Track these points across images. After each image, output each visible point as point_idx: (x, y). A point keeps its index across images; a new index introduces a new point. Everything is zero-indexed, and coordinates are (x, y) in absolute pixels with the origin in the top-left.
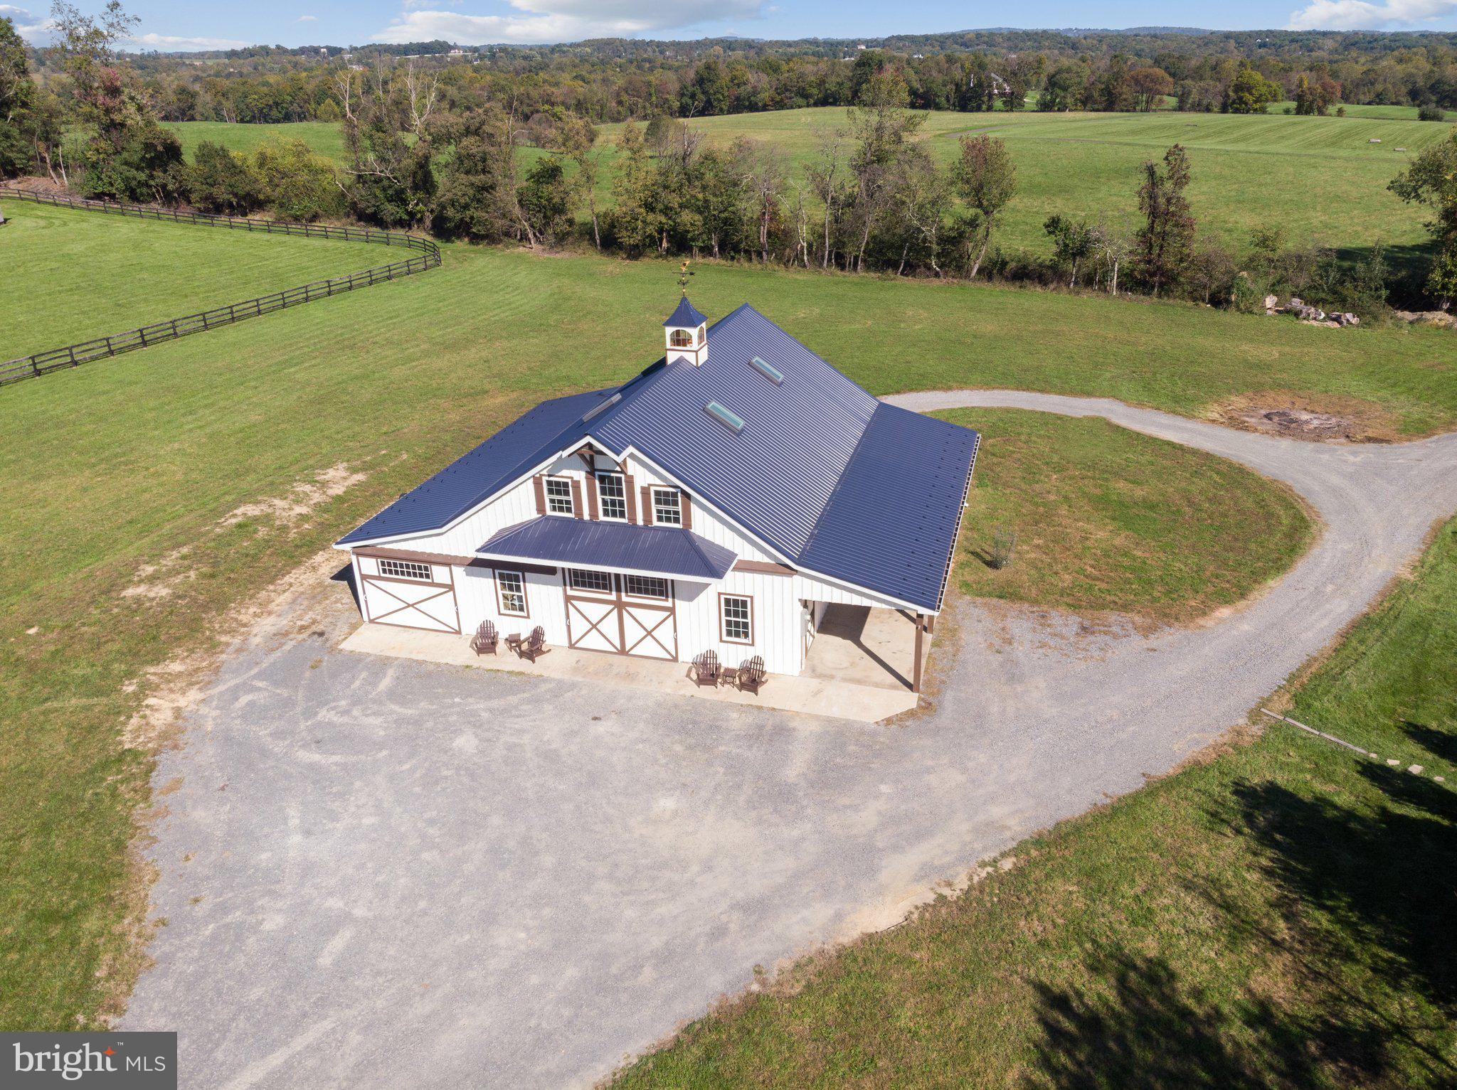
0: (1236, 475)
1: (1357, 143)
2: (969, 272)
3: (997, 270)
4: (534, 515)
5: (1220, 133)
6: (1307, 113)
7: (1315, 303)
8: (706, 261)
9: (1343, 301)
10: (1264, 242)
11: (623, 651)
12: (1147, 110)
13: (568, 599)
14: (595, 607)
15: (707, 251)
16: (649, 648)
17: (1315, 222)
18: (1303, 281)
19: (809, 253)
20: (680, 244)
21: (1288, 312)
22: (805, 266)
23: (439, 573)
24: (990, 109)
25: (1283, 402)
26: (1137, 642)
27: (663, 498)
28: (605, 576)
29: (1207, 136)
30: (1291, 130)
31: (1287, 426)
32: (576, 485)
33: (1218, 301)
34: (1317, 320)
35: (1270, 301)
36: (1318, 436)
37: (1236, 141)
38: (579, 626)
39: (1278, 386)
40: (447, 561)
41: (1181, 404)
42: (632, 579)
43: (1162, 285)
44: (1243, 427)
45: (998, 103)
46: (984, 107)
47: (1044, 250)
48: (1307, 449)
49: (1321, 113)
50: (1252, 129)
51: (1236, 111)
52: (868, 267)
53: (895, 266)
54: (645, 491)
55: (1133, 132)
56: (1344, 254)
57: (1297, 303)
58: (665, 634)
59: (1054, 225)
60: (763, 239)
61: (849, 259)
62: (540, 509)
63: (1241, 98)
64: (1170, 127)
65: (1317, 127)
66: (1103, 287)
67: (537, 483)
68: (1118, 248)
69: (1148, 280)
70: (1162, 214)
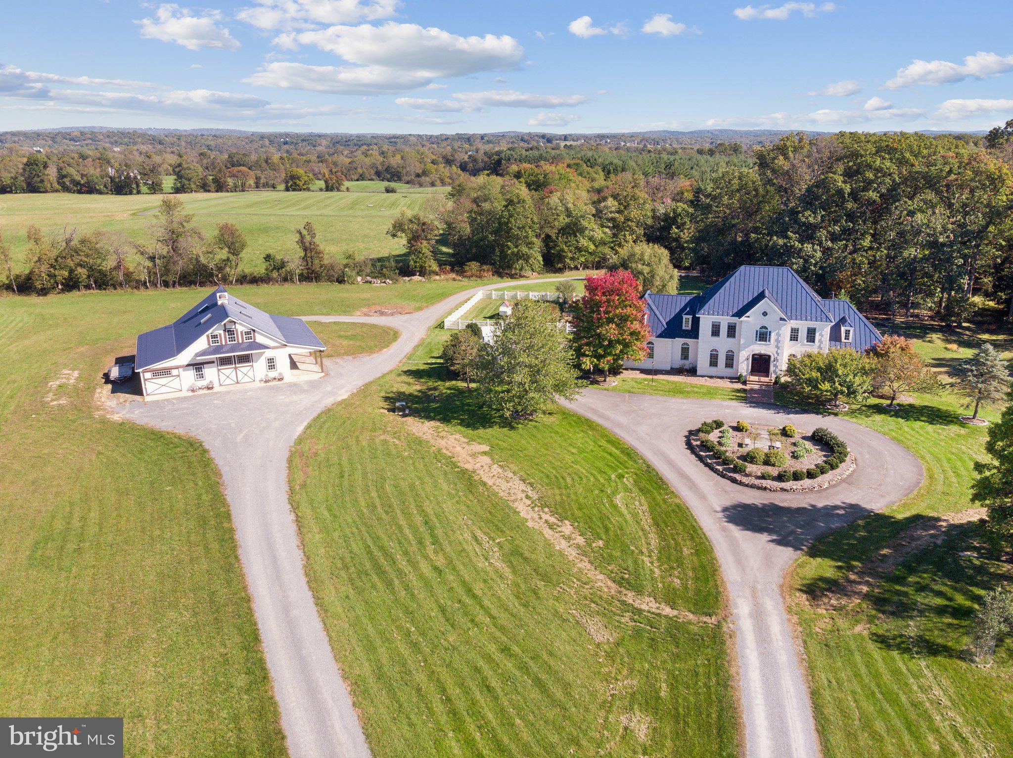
0: (374, 326)
1: (362, 207)
2: (232, 282)
3: (244, 280)
4: (207, 346)
5: (294, 205)
6: (332, 190)
7: (375, 278)
8: (88, 292)
9: (384, 276)
10: (349, 257)
11: (238, 383)
12: (243, 191)
13: (219, 370)
14: (228, 370)
15: (88, 287)
16: (246, 379)
17: (361, 247)
18: (368, 271)
19: (150, 282)
20: (71, 285)
21: (367, 282)
22: (147, 288)
23: (174, 372)
24: (139, 192)
25: (378, 308)
26: (368, 358)
27: (247, 333)
28: (230, 358)
29: (288, 207)
30: (328, 202)
31: (382, 314)
32: (220, 335)
33: (340, 281)
34: (377, 283)
35: (359, 279)
36: (392, 314)
37: (305, 208)
38: (223, 377)
39: (375, 304)
40: (177, 368)
41: (345, 313)
42: (239, 356)
43: (316, 278)
44: (369, 316)
45: (144, 189)
46: (135, 191)
47: (261, 269)
48: (391, 318)
49: (339, 190)
50: (309, 202)
51: (294, 190)
52: (180, 285)
53: (195, 284)
54: (242, 333)
55: (248, 206)
56: (380, 260)
57: (368, 278)
58: (250, 374)
59: (268, 258)
60: (121, 278)
61: (171, 283)
62: (209, 344)
63: (295, 183)
64: (266, 202)
65: (341, 199)
66: (292, 280)
67: (208, 336)
68: (295, 264)
69: (310, 276)
70: (309, 249)
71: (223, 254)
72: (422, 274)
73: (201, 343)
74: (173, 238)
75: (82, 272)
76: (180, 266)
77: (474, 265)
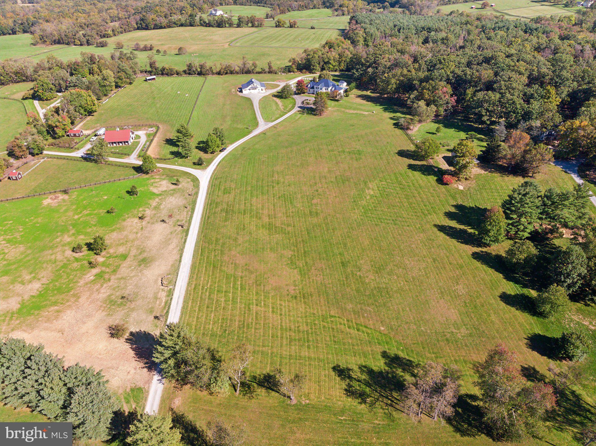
2: (254, 74)
3: (257, 73)
10: (278, 68)
13: (252, 90)
15: (229, 74)
20: (226, 73)
22: (240, 74)
26: (273, 89)
28: (254, 88)
32: (253, 84)
33: (275, 73)
35: (280, 73)
39: (279, 79)
40: (248, 89)
41: (273, 81)
47: (260, 70)
48: (280, 82)
52: (245, 74)
53: (248, 74)
56: (284, 68)
58: (256, 91)
59: (262, 69)
60: (235, 72)
61: (243, 73)
66: (266, 73)
68: (267, 70)
69: (270, 72)
70: (270, 67)
71: (253, 68)
72: (293, 72)
73: (250, 86)
74: (244, 64)
75: (229, 71)
76: (245, 69)
77: (304, 70)
